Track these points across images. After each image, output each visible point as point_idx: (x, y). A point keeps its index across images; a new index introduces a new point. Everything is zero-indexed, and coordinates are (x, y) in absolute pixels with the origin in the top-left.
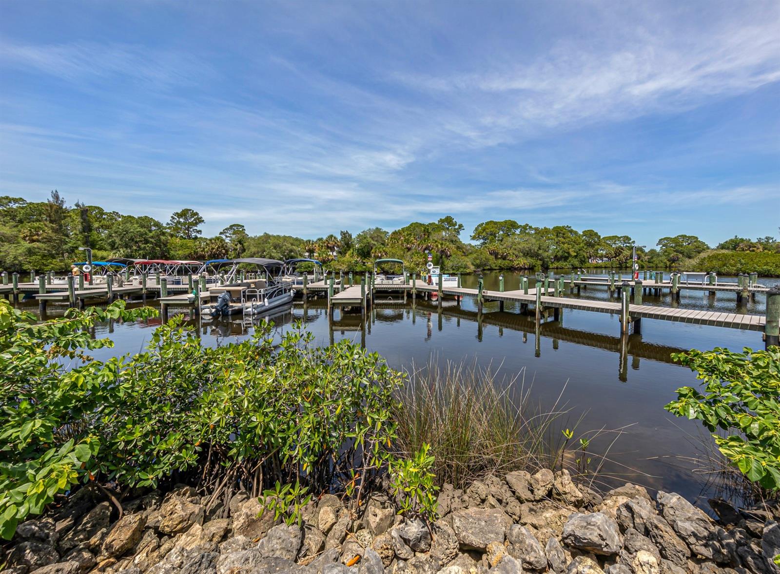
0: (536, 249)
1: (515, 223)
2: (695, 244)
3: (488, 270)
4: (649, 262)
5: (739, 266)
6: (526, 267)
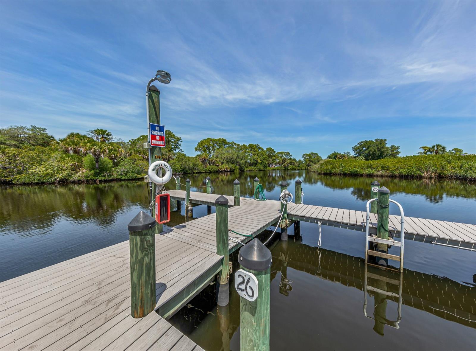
0: (235, 158)
1: (225, 140)
2: (317, 157)
3: (197, 173)
4: (298, 167)
5: (341, 168)
6: (228, 170)
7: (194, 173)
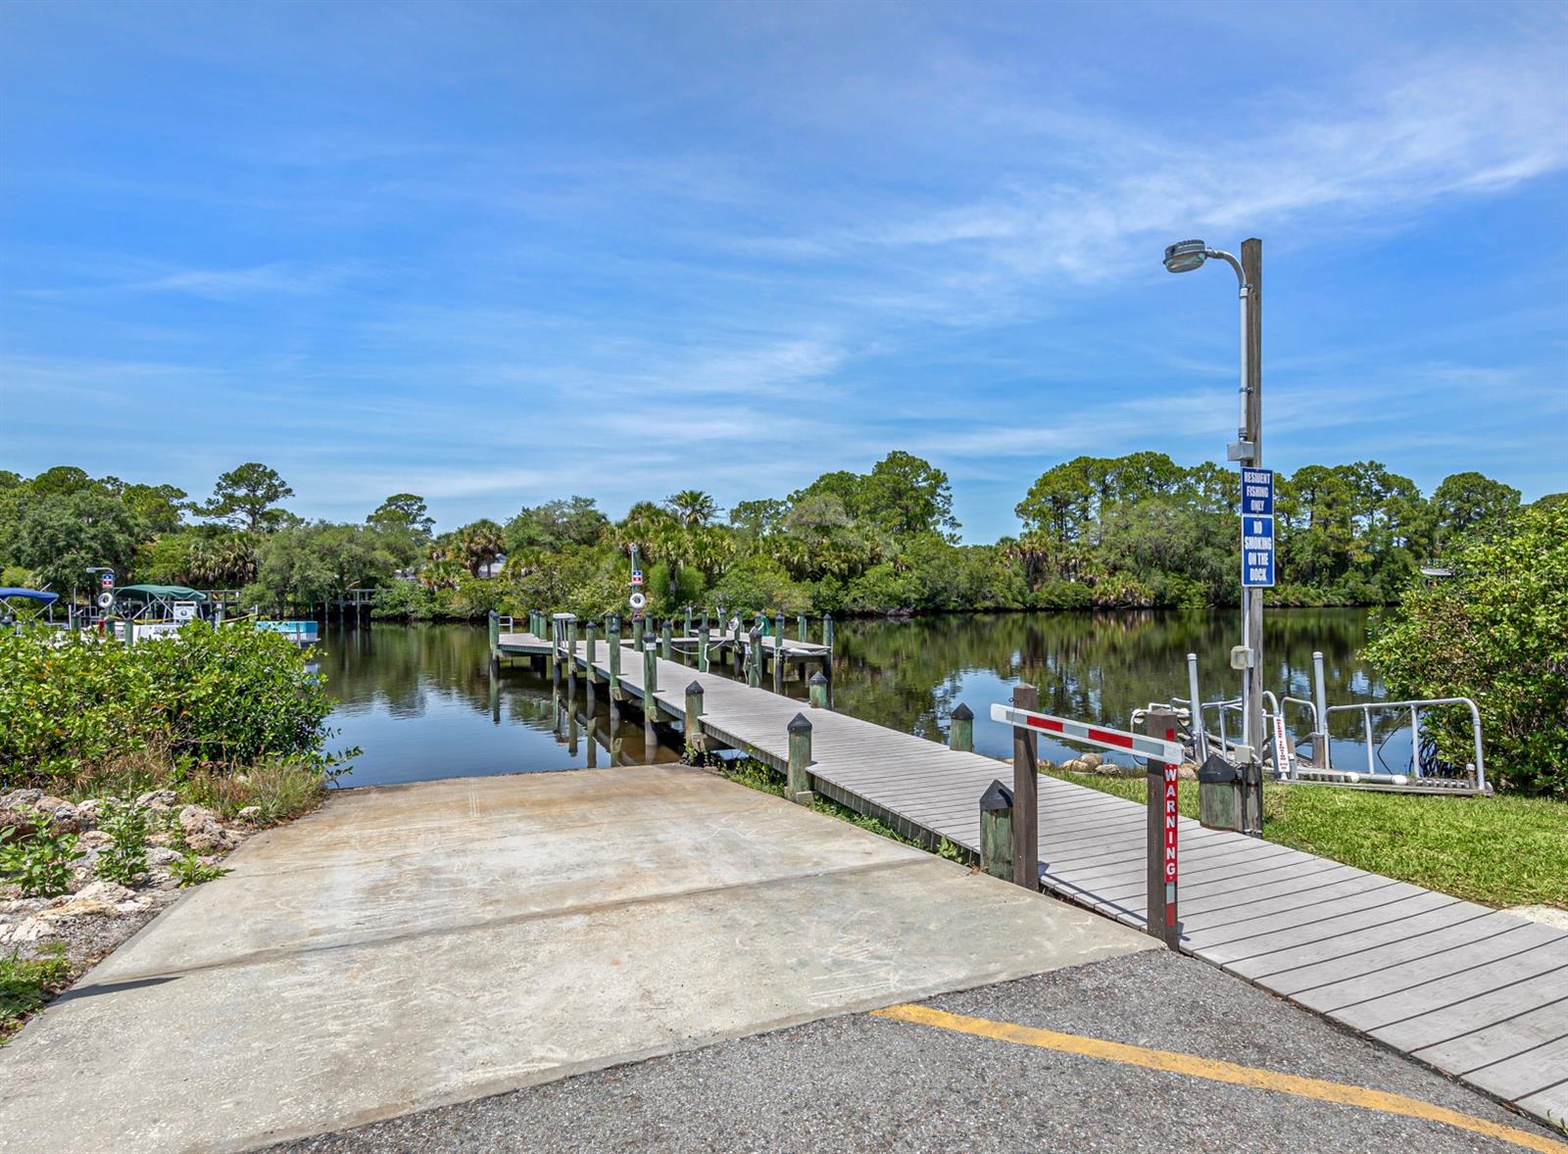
6: (1143, 602)
7: (976, 611)
